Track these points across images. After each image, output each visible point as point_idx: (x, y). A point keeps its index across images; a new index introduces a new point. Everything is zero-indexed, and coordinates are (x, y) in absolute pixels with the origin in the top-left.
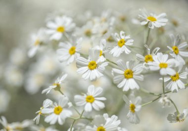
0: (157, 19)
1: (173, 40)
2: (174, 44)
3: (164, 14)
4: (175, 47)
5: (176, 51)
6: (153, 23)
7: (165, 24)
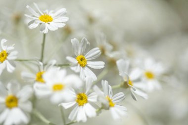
0: (53, 17)
1: (77, 48)
2: (79, 52)
3: (63, 10)
4: (80, 57)
5: (82, 63)
6: (46, 24)
7: (64, 25)
